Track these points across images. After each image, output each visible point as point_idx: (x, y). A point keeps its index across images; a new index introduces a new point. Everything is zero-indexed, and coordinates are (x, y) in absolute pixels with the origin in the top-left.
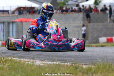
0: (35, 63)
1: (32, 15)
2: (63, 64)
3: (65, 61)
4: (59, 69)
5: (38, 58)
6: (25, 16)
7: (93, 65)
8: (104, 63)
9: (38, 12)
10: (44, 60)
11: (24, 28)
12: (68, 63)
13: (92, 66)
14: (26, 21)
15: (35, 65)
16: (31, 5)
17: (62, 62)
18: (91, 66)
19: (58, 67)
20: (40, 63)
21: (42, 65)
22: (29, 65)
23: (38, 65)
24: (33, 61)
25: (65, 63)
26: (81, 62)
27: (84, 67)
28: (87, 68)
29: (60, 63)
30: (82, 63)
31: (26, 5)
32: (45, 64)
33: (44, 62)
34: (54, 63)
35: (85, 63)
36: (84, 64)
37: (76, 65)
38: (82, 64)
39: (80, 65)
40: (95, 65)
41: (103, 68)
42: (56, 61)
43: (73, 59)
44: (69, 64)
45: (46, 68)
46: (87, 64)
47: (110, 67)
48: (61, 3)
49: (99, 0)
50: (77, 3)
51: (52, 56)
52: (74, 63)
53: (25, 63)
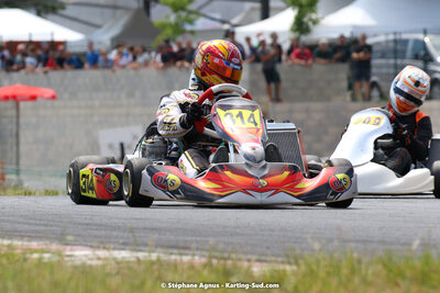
0: (69, 256)
2: (176, 260)
3: (183, 248)
4: (159, 278)
5: (78, 235)
7: (289, 263)
8: (332, 257)
10: (102, 242)
11: (22, 120)
12: (194, 255)
13: (288, 268)
14: (33, 98)
15: (69, 264)
16: (52, 34)
17: (171, 254)
18: (281, 267)
19: (156, 273)
20: (86, 256)
21: (95, 263)
22: (45, 264)
23: (78, 263)
24: (61, 247)
25: (181, 254)
26: (246, 253)
27: (257, 269)
28: (268, 275)
29: (164, 257)
30: (249, 257)
31: (30, 35)
32: (105, 259)
33: (102, 253)
34: (141, 255)
35: (260, 255)
36: (254, 257)
37: (225, 265)
38: (249, 260)
39: (239, 263)
40: (297, 263)
41: (328, 274)
42: (147, 249)
43: (212, 241)
44: (198, 260)
45: (109, 275)
46: (268, 259)
47: (353, 271)
48: (164, 26)
49: (314, 16)
50: (226, 27)
51: (132, 230)
52: (216, 257)
53: (28, 255)
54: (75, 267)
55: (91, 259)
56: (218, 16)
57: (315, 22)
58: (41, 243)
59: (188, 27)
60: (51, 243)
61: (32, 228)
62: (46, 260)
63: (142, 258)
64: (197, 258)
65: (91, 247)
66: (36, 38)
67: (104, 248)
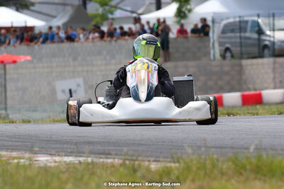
0: (36, 161)
1: (28, 45)
2: (103, 162)
3: (108, 154)
4: (93, 173)
5: (42, 148)
6: (11, 48)
7: (174, 162)
8: (200, 157)
9: (41, 40)
10: (57, 152)
11: (8, 77)
12: (114, 158)
13: (173, 165)
14: (14, 62)
15: (37, 165)
16: (26, 22)
17: (101, 158)
18: (169, 165)
19: (91, 171)
20: (47, 160)
21: (53, 164)
22: (21, 166)
23: (42, 165)
24: (31, 155)
25: (107, 158)
26: (146, 156)
27: (153, 166)
28: (161, 170)
29: (96, 160)
30: (149, 159)
32: (60, 162)
33: (57, 159)
34: (81, 159)
35: (156, 157)
36: (152, 159)
37: (134, 164)
38: (149, 161)
39: (142, 163)
40: (178, 162)
41: (198, 168)
42: (85, 155)
43: (125, 149)
44: (117, 161)
45: (61, 172)
46: (161, 159)
47: (214, 166)
48: (95, 16)
49: (189, 7)
50: (134, 15)
51: (76, 144)
52: (128, 160)
53: (11, 161)
54: (40, 168)
55: (51, 162)
56: (129, 9)
57: (190, 11)
58: (19, 153)
59: (110, 16)
60: (26, 153)
61: (14, 144)
62: (22, 164)
63: (82, 161)
64: (116, 160)
65: (51, 154)
66: (15, 25)
67: (59, 155)
